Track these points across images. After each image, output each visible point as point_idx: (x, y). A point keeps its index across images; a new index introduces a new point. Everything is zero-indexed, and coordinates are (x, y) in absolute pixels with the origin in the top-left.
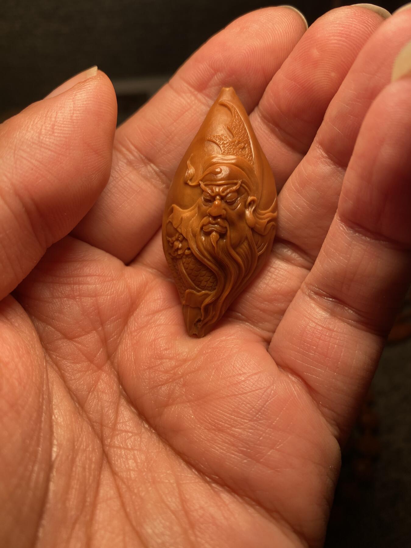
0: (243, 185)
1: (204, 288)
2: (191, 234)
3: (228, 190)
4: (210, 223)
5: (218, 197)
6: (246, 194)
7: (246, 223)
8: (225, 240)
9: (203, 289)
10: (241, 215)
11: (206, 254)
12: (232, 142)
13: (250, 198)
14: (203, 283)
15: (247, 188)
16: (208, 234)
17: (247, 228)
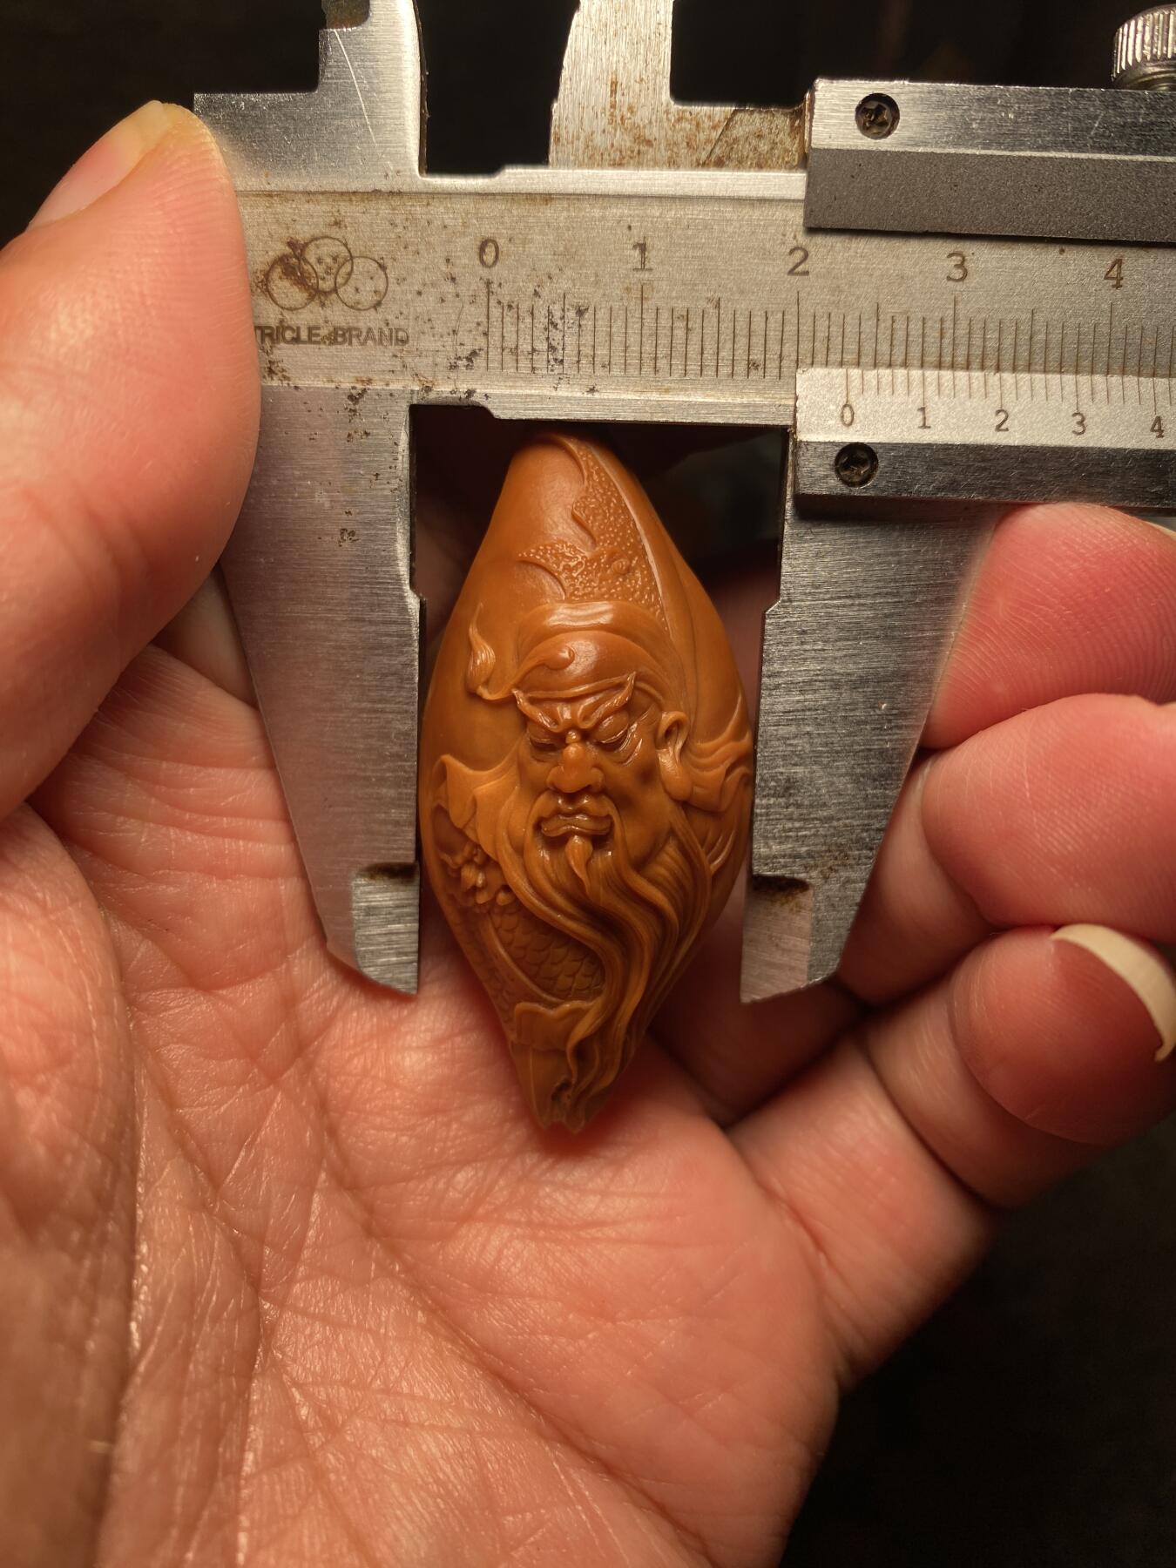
0: (642, 685)
1: (565, 995)
2: (508, 846)
3: (601, 710)
4: (558, 812)
5: (573, 736)
6: (652, 710)
7: (666, 791)
8: (610, 853)
9: (566, 998)
10: (649, 773)
11: (559, 900)
12: (591, 561)
13: (667, 718)
14: (563, 981)
15: (653, 691)
16: (557, 843)
17: (669, 806)
